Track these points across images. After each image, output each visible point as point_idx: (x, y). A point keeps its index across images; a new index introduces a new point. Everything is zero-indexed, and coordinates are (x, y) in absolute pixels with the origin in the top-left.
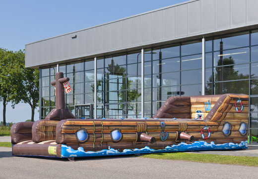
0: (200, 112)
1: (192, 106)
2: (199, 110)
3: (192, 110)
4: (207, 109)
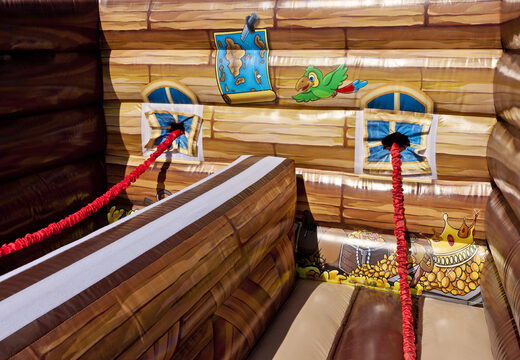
0: (179, 98)
1: (117, 57)
2: (167, 83)
3: (120, 84)
4: (239, 81)
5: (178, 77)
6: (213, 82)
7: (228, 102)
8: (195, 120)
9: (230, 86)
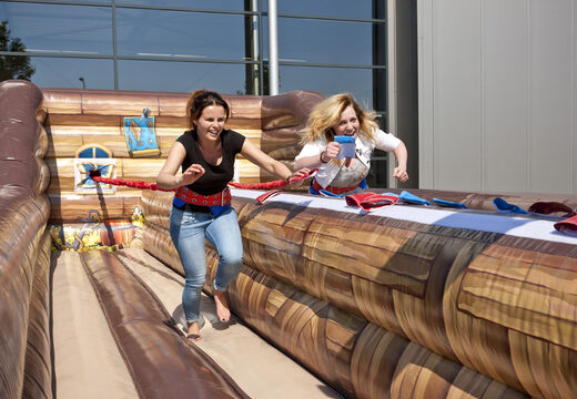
0: (101, 154)
2: (94, 145)
3: (59, 147)
4: (139, 144)
5: (101, 142)
6: (124, 144)
7: (132, 156)
8: (111, 168)
9: (134, 147)
